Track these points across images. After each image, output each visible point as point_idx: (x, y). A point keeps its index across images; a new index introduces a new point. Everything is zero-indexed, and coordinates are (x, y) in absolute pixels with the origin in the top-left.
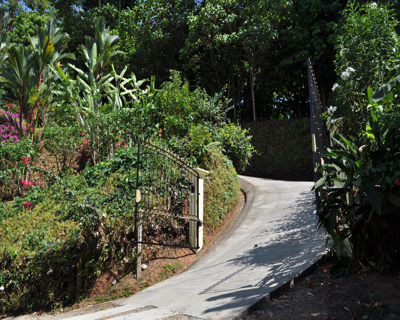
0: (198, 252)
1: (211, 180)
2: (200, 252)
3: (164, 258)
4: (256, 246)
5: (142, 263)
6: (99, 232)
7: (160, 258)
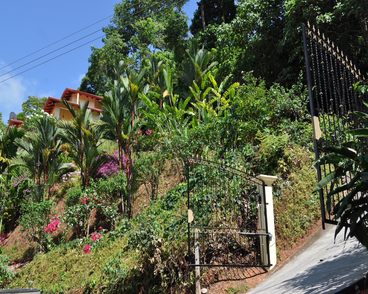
0: (271, 271)
1: (292, 185)
2: (272, 270)
3: (229, 280)
4: (321, 260)
5: (202, 287)
6: (155, 258)
7: (223, 280)
